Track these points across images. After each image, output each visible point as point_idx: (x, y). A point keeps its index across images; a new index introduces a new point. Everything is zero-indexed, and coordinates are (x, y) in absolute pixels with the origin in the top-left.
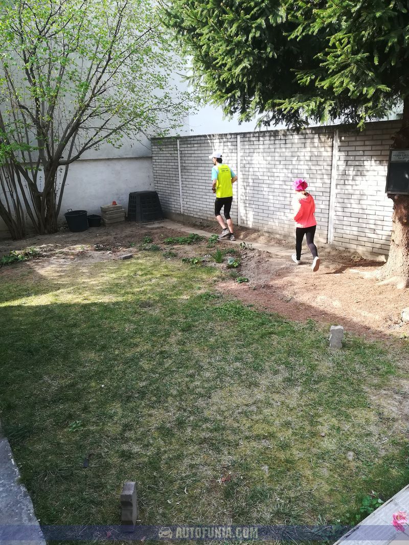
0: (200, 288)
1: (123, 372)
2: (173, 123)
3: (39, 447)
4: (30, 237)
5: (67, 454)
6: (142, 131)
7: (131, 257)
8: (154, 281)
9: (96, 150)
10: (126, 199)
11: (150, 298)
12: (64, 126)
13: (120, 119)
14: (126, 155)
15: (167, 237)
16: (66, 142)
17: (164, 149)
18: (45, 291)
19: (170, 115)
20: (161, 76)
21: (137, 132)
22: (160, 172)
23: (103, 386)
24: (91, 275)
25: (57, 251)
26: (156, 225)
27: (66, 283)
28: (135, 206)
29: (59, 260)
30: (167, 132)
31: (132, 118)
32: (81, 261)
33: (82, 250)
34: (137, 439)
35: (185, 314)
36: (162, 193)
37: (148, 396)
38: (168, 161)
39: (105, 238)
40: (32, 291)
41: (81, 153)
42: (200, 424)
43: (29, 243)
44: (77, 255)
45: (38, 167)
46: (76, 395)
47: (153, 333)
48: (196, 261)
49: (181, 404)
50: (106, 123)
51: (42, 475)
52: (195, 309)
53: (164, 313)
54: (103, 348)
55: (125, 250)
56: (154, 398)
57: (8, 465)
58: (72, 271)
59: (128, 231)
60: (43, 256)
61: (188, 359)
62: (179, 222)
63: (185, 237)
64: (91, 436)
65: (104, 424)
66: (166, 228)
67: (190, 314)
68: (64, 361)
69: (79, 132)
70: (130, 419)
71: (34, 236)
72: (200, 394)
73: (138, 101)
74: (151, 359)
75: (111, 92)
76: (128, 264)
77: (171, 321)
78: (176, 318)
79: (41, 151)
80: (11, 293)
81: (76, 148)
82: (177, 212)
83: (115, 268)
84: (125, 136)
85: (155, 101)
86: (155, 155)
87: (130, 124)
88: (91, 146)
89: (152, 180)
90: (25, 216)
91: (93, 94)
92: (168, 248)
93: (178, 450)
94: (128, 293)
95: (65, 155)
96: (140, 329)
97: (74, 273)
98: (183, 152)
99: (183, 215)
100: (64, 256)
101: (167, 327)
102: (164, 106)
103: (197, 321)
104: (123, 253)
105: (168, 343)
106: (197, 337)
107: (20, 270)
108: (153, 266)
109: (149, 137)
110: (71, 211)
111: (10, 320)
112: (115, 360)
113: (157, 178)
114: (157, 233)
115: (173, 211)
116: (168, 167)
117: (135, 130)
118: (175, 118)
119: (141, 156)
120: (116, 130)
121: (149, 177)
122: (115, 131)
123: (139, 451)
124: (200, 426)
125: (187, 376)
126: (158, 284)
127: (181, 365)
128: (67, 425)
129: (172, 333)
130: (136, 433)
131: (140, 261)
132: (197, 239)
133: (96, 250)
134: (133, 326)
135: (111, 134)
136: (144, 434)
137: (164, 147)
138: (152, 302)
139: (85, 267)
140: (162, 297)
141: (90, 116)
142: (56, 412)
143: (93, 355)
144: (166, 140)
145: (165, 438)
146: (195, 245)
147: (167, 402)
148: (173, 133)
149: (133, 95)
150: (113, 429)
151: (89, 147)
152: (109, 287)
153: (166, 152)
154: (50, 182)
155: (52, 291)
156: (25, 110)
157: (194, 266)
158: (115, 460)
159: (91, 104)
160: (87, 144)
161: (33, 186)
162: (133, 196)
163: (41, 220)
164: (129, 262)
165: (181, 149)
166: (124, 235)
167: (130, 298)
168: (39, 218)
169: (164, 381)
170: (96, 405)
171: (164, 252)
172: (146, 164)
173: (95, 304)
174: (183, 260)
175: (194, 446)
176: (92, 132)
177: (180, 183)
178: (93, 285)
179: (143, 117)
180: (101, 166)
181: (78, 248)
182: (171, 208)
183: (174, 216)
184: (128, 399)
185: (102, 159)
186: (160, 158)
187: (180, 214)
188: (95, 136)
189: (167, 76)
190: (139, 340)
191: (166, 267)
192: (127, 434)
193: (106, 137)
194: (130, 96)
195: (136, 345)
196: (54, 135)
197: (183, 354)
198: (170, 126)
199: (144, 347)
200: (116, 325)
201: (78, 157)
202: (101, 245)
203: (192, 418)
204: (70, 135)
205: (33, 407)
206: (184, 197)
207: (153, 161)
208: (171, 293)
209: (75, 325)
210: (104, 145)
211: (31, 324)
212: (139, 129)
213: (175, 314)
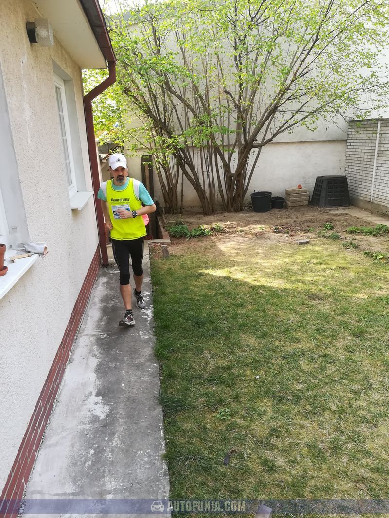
0: (380, 289)
1: (280, 367)
2: (376, 103)
3: (187, 425)
4: (218, 214)
5: (210, 442)
6: (340, 113)
7: (308, 243)
8: (328, 272)
9: (290, 133)
10: (312, 183)
11: (321, 290)
12: (263, 110)
13: (318, 101)
14: (319, 138)
15: (351, 225)
16: (262, 126)
17: (362, 132)
18: (222, 267)
19: (374, 96)
20: (370, 53)
21: (334, 114)
22: (354, 156)
23: (257, 377)
24: (266, 256)
25: (239, 229)
26: (340, 211)
27: (241, 261)
28: (321, 190)
29: (239, 238)
30: (369, 114)
31: (331, 99)
32: (258, 242)
33: (261, 231)
34: (284, 451)
35: (358, 316)
36: (352, 178)
37: (303, 402)
38: (364, 145)
39: (285, 220)
40: (211, 264)
41: (274, 136)
42: (359, 456)
43: (216, 218)
44: (256, 235)
45: (234, 149)
46: (230, 380)
47: (318, 331)
48: (381, 257)
49: (339, 424)
50: (303, 106)
51: (184, 457)
52: (372, 312)
53: (334, 310)
54: (264, 335)
55: (303, 234)
56: (309, 407)
57: (157, 436)
58: (248, 250)
59: (309, 215)
60: (225, 233)
61: (355, 371)
62: (366, 210)
63: (371, 227)
64: (237, 430)
65: (251, 421)
66: (351, 216)
67: (365, 318)
68: (225, 340)
69: (275, 115)
70: (279, 424)
71: (222, 213)
72: (365, 418)
73: (341, 81)
74: (312, 360)
75: (314, 74)
76: (304, 250)
77: (341, 321)
78: (348, 319)
79: (238, 134)
80: (193, 263)
81: (271, 131)
82: (366, 199)
83: (289, 252)
84: (321, 118)
85: (360, 81)
86: (350, 138)
87: (329, 107)
88: (285, 129)
89: (343, 163)
90: (216, 195)
91: (295, 77)
92: (349, 238)
93: (328, 481)
94: (298, 281)
95: (259, 138)
96: (305, 323)
97: (249, 252)
98: (383, 135)
99: (373, 203)
100: (243, 235)
101: (335, 327)
102: (369, 86)
103: (372, 327)
104: (300, 238)
105: (334, 346)
106: (370, 347)
107: (205, 243)
108: (330, 255)
109: (347, 119)
110: (256, 192)
111: (187, 289)
112: (274, 351)
113: (348, 163)
114: (339, 220)
115: (362, 198)
116: (363, 151)
117: (333, 112)
118: (380, 98)
119: (335, 139)
120: (313, 113)
121: (340, 161)
122: (311, 113)
123: (283, 466)
124: (359, 460)
125: (352, 391)
126: (333, 277)
127: (345, 376)
128: (217, 409)
129: (340, 336)
130: (283, 442)
131: (317, 248)
132: (385, 231)
133: (275, 232)
134: (298, 318)
135: (307, 117)
136: (292, 447)
137: (362, 130)
138: (322, 295)
139: (261, 247)
140: (335, 292)
141: (288, 99)
142: (209, 393)
143: (253, 340)
144: (366, 123)
145: (314, 460)
146: (382, 238)
147: (323, 416)
148: (375, 115)
149: (336, 76)
150: (260, 429)
151: (283, 131)
152: (280, 271)
153: (364, 135)
154: (242, 164)
155: (227, 267)
156: (229, 96)
157: (377, 261)
158: (257, 467)
159: (291, 88)
160: (281, 128)
161: (227, 167)
162: (319, 180)
163: (229, 199)
164: (305, 248)
165: (382, 132)
166: (304, 219)
167: (300, 286)
168: (228, 197)
169: (323, 390)
170: (248, 397)
171: (344, 242)
172: (339, 147)
173: (264, 287)
174: (365, 253)
175: (348, 483)
176: (288, 115)
177: (375, 167)
178: (265, 267)
179: (343, 99)
180: (292, 149)
181: (258, 228)
182: (359, 195)
183: (361, 204)
184: (281, 399)
185: (294, 142)
186: (355, 141)
187: (368, 202)
188: (290, 119)
189: (377, 53)
190: (302, 335)
191: (345, 259)
192: (273, 441)
193: (302, 120)
194: (333, 76)
195: (298, 340)
196: (252, 118)
197: (350, 363)
198: (373, 107)
199: (306, 345)
200: (280, 313)
201: (271, 140)
202: (280, 228)
203: (350, 446)
204: (267, 118)
205: (190, 381)
206: (376, 183)
207: (348, 144)
208: (345, 289)
209: (241, 305)
210: (298, 128)
211: (204, 296)
212: (338, 112)
213: (347, 314)
